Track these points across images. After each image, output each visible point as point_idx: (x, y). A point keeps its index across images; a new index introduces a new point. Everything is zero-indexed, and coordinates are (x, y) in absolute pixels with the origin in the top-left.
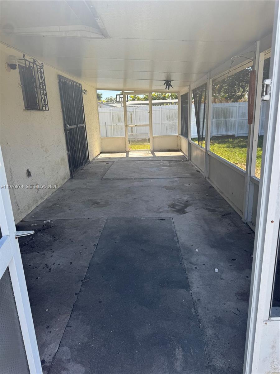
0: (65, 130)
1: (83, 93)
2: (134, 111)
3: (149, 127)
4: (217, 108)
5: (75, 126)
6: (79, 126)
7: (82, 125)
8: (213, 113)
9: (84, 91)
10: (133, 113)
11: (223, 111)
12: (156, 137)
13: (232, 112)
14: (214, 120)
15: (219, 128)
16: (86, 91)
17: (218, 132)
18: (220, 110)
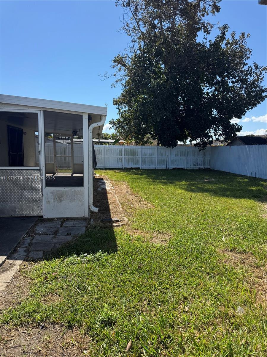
0: (9, 155)
1: (24, 134)
2: (67, 147)
3: (71, 157)
4: (127, 148)
5: (16, 153)
6: (18, 153)
7: (20, 153)
8: (125, 152)
9: (25, 133)
10: (66, 148)
11: (131, 151)
12: (76, 164)
13: (138, 152)
14: (125, 157)
15: (129, 163)
16: (26, 133)
17: (128, 165)
18: (129, 150)
